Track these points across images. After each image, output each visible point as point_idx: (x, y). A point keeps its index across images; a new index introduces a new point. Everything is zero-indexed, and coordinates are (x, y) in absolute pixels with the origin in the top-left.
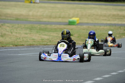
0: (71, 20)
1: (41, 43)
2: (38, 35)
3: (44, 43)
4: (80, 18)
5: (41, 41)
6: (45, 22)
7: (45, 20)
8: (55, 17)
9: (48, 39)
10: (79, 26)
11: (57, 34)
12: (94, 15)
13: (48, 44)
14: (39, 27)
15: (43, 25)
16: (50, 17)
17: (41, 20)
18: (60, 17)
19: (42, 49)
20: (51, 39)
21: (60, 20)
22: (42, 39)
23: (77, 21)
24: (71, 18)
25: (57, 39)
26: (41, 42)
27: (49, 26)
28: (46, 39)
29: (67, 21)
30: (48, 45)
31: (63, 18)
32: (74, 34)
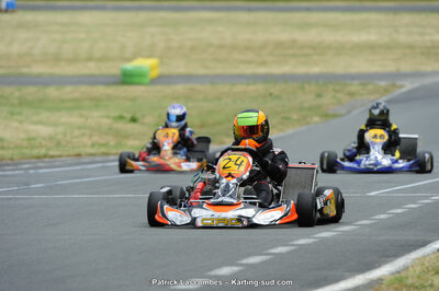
0: (129, 66)
1: (27, 151)
2: (15, 124)
3: (35, 152)
4: (161, 58)
5: (25, 143)
6: (39, 76)
7: (37, 69)
8: (74, 60)
9: (51, 138)
10: (159, 88)
11: (81, 116)
12: (210, 45)
13: (52, 153)
14: (17, 94)
15: (31, 89)
16: (57, 58)
17: (25, 70)
18: (90, 59)
19: (32, 171)
20: (60, 137)
21: (91, 68)
22: (29, 139)
23: (152, 68)
24: (129, 60)
25: (83, 135)
26: (27, 148)
27: (52, 92)
28: (44, 139)
29: (114, 69)
30: (52, 157)
31: (101, 60)
32: (143, 116)
